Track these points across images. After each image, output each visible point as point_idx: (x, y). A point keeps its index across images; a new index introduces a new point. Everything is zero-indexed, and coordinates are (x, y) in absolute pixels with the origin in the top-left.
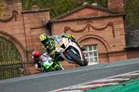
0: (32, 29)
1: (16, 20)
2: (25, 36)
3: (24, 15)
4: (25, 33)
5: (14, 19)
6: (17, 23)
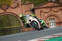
6: (19, 9)
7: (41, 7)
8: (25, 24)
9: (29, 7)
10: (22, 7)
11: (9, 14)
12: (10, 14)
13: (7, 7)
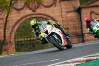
0: (67, 12)
1: (55, 6)
2: (62, 18)
3: (61, 2)
4: (62, 15)
5: (54, 5)
6: (56, 8)
7: (91, 5)
8: (39, 37)
9: (72, 5)
10: (62, 5)
11: (40, 16)
12: (42, 16)
13: (37, 5)
